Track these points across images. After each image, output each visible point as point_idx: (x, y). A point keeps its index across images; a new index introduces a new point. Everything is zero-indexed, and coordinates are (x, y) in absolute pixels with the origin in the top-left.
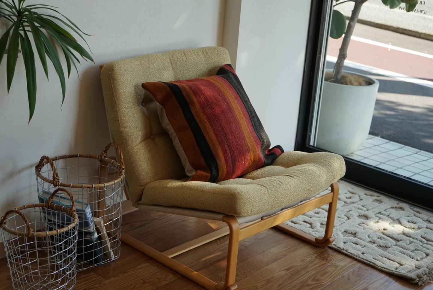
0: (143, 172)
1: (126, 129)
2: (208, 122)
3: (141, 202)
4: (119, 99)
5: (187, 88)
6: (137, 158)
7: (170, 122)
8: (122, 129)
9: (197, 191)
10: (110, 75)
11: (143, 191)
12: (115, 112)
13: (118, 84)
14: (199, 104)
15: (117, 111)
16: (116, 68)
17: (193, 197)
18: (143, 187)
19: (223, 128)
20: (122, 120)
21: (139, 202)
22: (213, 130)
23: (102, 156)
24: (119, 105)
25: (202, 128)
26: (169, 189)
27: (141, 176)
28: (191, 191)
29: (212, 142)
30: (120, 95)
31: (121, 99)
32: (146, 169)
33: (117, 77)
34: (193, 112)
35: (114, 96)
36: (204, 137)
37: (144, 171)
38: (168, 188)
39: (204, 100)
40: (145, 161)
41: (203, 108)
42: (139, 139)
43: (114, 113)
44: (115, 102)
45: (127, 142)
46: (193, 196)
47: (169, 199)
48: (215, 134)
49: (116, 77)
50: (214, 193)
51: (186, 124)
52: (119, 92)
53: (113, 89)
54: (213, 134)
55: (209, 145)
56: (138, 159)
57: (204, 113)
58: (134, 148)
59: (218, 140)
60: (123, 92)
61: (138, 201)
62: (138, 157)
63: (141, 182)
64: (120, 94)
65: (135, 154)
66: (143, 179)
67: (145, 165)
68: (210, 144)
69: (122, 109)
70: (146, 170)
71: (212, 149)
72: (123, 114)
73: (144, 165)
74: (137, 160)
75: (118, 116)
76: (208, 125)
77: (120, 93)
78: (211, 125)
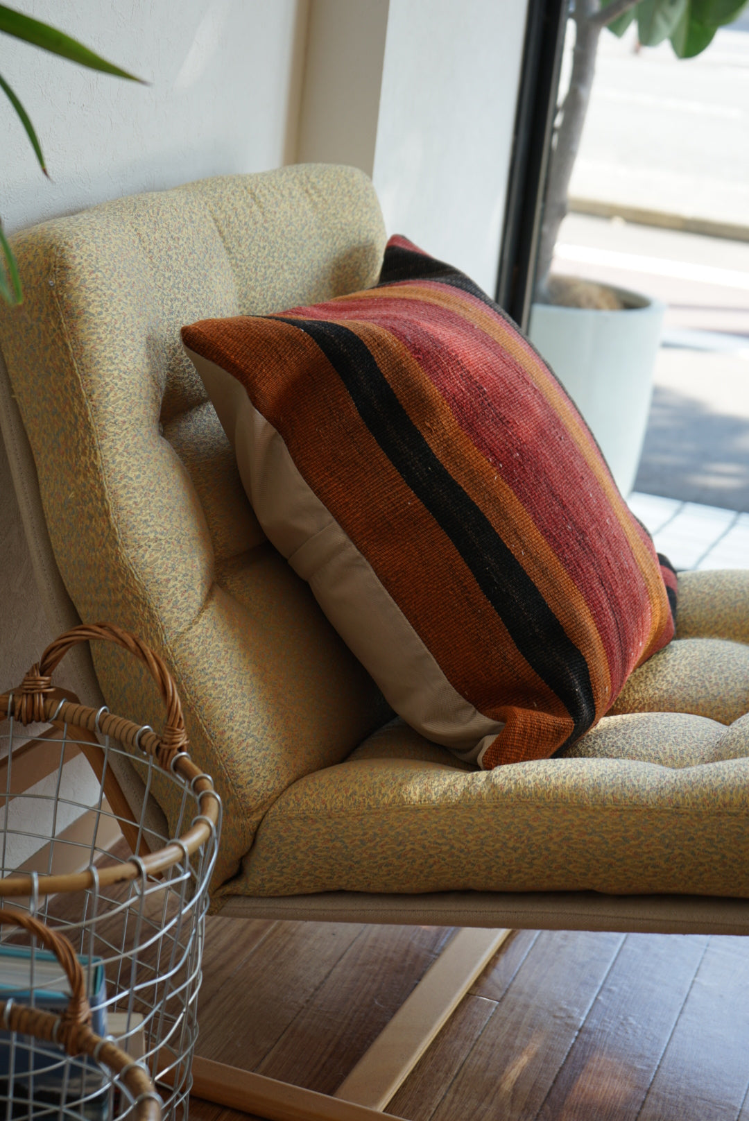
0: (244, 745)
1: (141, 551)
2: (508, 482)
3: (239, 886)
4: (102, 409)
5: (386, 335)
6: (210, 684)
7: (325, 502)
8: (128, 554)
9: (607, 814)
10: (52, 296)
11: (255, 835)
12: (85, 476)
13: (94, 337)
14: (452, 407)
15: (95, 467)
16: (74, 257)
17: (591, 842)
18: (255, 818)
19: (564, 507)
20: (124, 512)
21: (228, 889)
22: (536, 519)
23: (33, 696)
24: (104, 437)
25: (491, 515)
26: (421, 815)
27: (241, 767)
28: (565, 813)
29: (544, 571)
30: (108, 389)
31: (110, 409)
32: (255, 729)
33: (89, 304)
34: (433, 443)
35: (81, 394)
36: (509, 550)
37: (250, 741)
38: (417, 810)
39: (467, 389)
40: (243, 695)
41: (469, 423)
42: (197, 594)
43: (81, 478)
44: (88, 427)
45: (152, 616)
46: (587, 838)
47: (431, 861)
48: (544, 532)
49: (82, 304)
50: (719, 814)
51: (411, 500)
52: (100, 376)
53: (75, 365)
54: (538, 534)
55: (535, 589)
56: (215, 687)
57: (480, 448)
58: (188, 636)
59: (565, 563)
60: (116, 373)
61: (226, 882)
62: (214, 679)
63: (244, 795)
64: (107, 384)
65: (200, 667)
66: (251, 781)
67: (248, 714)
68: (540, 584)
69: (118, 458)
70: (255, 733)
71: (551, 604)
72: (123, 483)
73: (242, 712)
74: (214, 693)
75: (103, 491)
76: (508, 495)
77: (108, 380)
78: (525, 500)
